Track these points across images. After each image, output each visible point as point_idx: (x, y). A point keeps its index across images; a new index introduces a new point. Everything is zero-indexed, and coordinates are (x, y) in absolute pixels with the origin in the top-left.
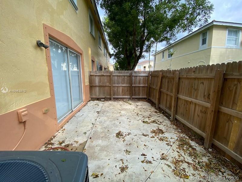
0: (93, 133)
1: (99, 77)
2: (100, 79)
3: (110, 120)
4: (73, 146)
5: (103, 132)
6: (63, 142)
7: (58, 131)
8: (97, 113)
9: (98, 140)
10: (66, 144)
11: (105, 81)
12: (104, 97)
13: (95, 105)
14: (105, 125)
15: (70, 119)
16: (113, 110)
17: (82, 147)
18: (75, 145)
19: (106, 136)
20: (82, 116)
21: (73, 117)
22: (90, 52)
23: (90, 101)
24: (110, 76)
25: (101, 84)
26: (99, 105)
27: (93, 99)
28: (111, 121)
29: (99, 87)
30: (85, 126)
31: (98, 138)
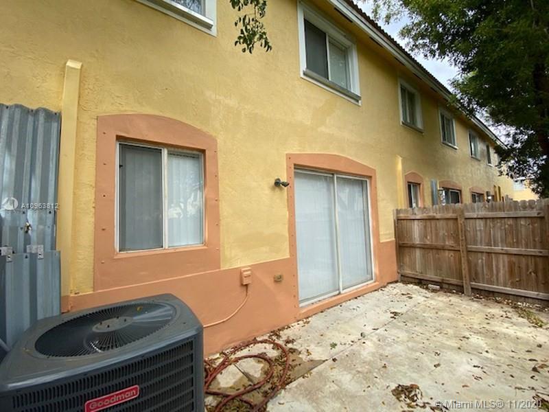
0: (346, 353)
1: (421, 223)
2: (425, 227)
3: (410, 344)
4: (300, 356)
5: (369, 363)
6: (292, 341)
7: (298, 321)
8: (393, 315)
9: (345, 373)
10: (295, 347)
11: (441, 234)
12: (437, 279)
13: (403, 294)
14: (388, 351)
15: (328, 308)
16: (447, 323)
17: (309, 366)
18: (303, 356)
19: (369, 375)
20: (354, 309)
21: (337, 305)
22: (400, 167)
23: (396, 282)
24: (456, 219)
25: (428, 243)
26: (411, 298)
27: (406, 280)
28: (412, 349)
29: (423, 248)
30: (345, 332)
31: (348, 369)
